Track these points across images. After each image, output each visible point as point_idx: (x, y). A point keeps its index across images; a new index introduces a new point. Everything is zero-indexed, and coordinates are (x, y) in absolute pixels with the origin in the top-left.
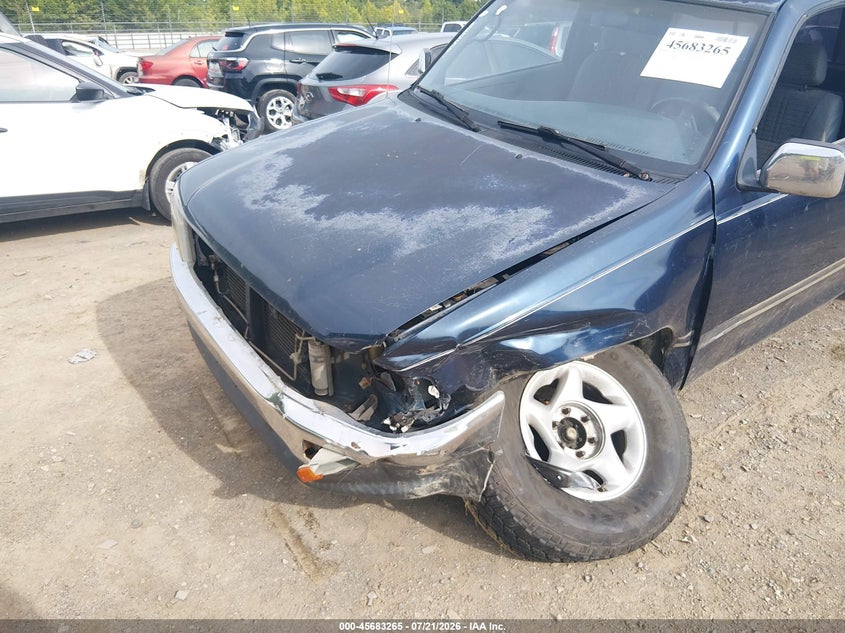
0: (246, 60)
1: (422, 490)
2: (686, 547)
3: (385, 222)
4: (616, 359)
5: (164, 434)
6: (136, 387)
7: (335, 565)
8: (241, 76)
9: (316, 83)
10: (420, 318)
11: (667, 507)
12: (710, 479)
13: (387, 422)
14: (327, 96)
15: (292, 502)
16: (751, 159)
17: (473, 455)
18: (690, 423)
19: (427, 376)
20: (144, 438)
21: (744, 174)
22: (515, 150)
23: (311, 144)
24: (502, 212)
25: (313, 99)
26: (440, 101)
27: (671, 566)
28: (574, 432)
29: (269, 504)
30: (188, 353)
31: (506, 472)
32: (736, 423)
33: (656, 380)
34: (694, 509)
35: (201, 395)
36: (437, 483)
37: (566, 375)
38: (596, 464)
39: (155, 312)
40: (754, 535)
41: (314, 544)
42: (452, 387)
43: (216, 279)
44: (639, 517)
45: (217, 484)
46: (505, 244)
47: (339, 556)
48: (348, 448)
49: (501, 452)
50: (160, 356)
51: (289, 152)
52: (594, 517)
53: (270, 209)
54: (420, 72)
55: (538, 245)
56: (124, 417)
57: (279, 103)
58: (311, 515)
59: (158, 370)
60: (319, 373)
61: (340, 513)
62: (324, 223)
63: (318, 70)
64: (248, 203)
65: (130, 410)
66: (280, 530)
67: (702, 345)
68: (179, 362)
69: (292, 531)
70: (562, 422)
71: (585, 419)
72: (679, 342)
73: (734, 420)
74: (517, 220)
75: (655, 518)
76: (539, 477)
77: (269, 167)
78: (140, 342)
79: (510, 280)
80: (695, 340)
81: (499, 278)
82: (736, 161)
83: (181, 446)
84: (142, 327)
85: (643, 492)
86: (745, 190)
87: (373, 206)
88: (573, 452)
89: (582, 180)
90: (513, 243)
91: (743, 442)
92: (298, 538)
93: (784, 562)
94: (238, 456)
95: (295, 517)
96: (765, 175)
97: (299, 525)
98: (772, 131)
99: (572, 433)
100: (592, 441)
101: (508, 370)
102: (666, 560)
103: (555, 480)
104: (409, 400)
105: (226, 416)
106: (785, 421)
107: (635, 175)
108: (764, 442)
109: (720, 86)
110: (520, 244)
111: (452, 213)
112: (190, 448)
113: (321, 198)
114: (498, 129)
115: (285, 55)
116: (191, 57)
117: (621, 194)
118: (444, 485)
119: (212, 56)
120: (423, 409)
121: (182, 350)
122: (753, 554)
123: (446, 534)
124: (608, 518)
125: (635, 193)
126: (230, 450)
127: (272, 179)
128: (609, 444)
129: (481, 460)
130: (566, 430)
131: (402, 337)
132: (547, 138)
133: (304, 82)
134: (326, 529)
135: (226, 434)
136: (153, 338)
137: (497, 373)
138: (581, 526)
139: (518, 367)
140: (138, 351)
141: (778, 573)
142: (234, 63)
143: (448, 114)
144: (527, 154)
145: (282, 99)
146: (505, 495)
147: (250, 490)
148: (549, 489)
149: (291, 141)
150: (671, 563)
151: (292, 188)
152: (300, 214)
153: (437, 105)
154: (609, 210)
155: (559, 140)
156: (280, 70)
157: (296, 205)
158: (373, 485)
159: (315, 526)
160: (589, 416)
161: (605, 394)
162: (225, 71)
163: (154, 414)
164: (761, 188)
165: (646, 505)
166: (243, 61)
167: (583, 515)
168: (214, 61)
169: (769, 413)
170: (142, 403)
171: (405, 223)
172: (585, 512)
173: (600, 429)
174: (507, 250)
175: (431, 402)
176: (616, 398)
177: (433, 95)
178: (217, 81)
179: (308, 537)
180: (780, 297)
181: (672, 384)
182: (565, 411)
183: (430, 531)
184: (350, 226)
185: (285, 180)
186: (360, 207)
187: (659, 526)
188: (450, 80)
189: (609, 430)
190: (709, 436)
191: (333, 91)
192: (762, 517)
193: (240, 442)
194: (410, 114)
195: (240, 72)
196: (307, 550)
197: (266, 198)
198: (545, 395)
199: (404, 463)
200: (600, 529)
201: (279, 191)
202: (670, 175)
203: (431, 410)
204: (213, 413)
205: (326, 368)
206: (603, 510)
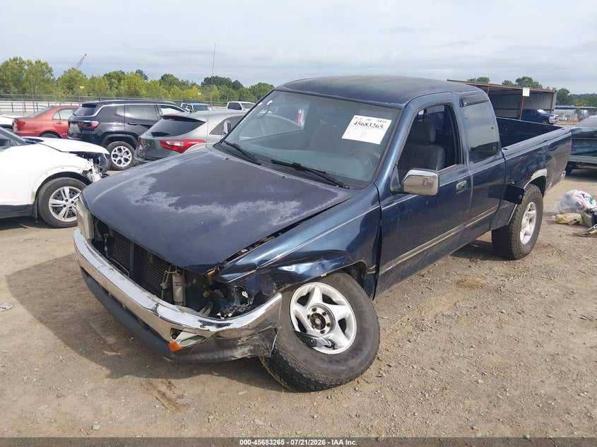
0: (97, 122)
1: (239, 354)
2: (380, 378)
3: (215, 210)
4: (339, 281)
5: (68, 348)
6: (44, 323)
7: (188, 406)
8: (94, 133)
9: (151, 137)
10: (236, 256)
11: (368, 356)
12: (392, 347)
13: (219, 314)
14: (159, 146)
15: (157, 377)
16: (396, 178)
17: (265, 330)
18: (380, 321)
19: (242, 285)
20: (55, 351)
21: (393, 185)
22: (281, 174)
23: (166, 171)
24: (277, 203)
25: (149, 147)
26: (239, 150)
27: (373, 388)
28: (320, 320)
29: (143, 380)
30: (76, 303)
31: (284, 339)
32: (406, 320)
33: (359, 291)
34: (384, 361)
35: (89, 326)
36: (246, 349)
37: (314, 289)
38: (331, 336)
39: (48, 281)
40: (415, 371)
41: (173, 396)
42: (254, 292)
43: (106, 249)
44: (354, 360)
45: (108, 372)
46: (279, 218)
47: (189, 401)
48: (197, 329)
49: (281, 327)
50: (57, 306)
51: (153, 175)
52: (331, 362)
53: (147, 205)
54: (225, 133)
55: (296, 218)
56: (40, 341)
57: (120, 150)
58: (170, 383)
59: (58, 313)
60: (178, 292)
61: (187, 380)
62: (180, 211)
63: (152, 129)
64: (133, 202)
65: (42, 337)
66: (152, 392)
67: (381, 273)
68: (70, 309)
69: (159, 391)
70: (312, 316)
71: (324, 314)
72: (369, 271)
73: (405, 318)
74: (284, 207)
75: (362, 361)
76: (301, 342)
77: (142, 183)
78: (42, 298)
79: (282, 236)
80: (377, 269)
81: (276, 235)
82: (389, 179)
83: (81, 354)
84: (42, 289)
85: (355, 349)
86: (394, 193)
87: (208, 202)
88: (319, 331)
89: (316, 188)
90: (283, 218)
91: (410, 328)
92: (164, 395)
93: (430, 382)
94: (119, 356)
95: (160, 385)
96: (403, 186)
97: (163, 388)
98: (405, 164)
99: (318, 322)
100: (328, 325)
101: (283, 283)
102: (370, 386)
103: (309, 342)
104: (232, 300)
105: (108, 336)
106: (431, 317)
107: (341, 186)
108: (420, 328)
109: (379, 143)
110: (286, 218)
111: (250, 204)
112: (89, 355)
113: (176, 198)
114: (271, 164)
115: (124, 120)
116: (53, 119)
117: (335, 195)
118: (250, 351)
119: (72, 119)
120: (239, 306)
121: (72, 301)
122: (414, 380)
123: (251, 385)
124: (338, 362)
125: (341, 194)
126: (113, 354)
127: (146, 189)
128: (337, 326)
129: (271, 334)
130: (314, 320)
131: (228, 264)
132: (297, 169)
133: (143, 136)
134: (180, 389)
135: (109, 346)
136: (50, 295)
137: (278, 286)
138: (324, 366)
139: (288, 282)
140: (41, 304)
141: (427, 387)
142: (89, 124)
143: (243, 156)
144: (287, 176)
145: (122, 147)
146: (284, 351)
147: (130, 373)
148: (307, 348)
149: (152, 170)
150: (372, 387)
151: (159, 194)
152: (166, 206)
153: (236, 150)
154: (329, 202)
155: (304, 169)
156: (122, 129)
157: (163, 202)
158: (211, 354)
159: (173, 388)
160: (327, 312)
161: (334, 300)
162: (82, 129)
163: (59, 338)
164: (402, 192)
165: (357, 355)
166: (95, 123)
167: (325, 361)
168: (74, 122)
169: (423, 314)
170: (50, 332)
171: (226, 209)
172: (326, 359)
173: (332, 318)
174: (280, 221)
175: (244, 301)
176: (340, 301)
177: (234, 146)
178: (76, 135)
179: (169, 394)
180: (420, 249)
181: (369, 296)
182: (314, 310)
183: (241, 384)
184: (195, 212)
185: (153, 190)
186: (201, 202)
187: (365, 366)
188: (242, 138)
189: (337, 318)
190: (392, 327)
191: (163, 143)
192: (419, 363)
193: (118, 349)
194: (222, 156)
195: (93, 130)
196: (170, 400)
197: (144, 199)
198: (304, 300)
199: (228, 337)
200: (334, 367)
201: (151, 195)
202: (358, 186)
203: (244, 305)
204: (99, 335)
205: (182, 289)
206: (335, 358)
